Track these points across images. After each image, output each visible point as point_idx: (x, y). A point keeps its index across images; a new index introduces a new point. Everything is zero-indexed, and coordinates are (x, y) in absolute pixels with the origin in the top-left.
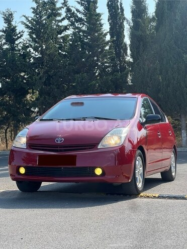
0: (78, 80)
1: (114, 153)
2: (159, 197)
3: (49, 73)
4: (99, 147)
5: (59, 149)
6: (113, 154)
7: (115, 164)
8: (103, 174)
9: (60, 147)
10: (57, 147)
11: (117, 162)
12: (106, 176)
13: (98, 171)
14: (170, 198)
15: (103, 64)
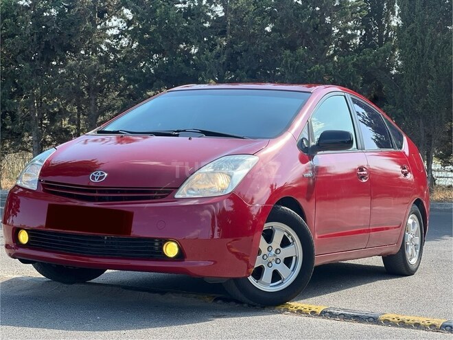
0: (287, 62)
1: (210, 209)
2: (324, 314)
3: (235, 46)
4: (177, 196)
5: (97, 194)
6: (207, 212)
7: (213, 236)
8: (181, 256)
9: (100, 192)
10: (94, 191)
11: (217, 228)
12: (186, 261)
13: (171, 250)
14: (346, 317)
15: (343, 30)
